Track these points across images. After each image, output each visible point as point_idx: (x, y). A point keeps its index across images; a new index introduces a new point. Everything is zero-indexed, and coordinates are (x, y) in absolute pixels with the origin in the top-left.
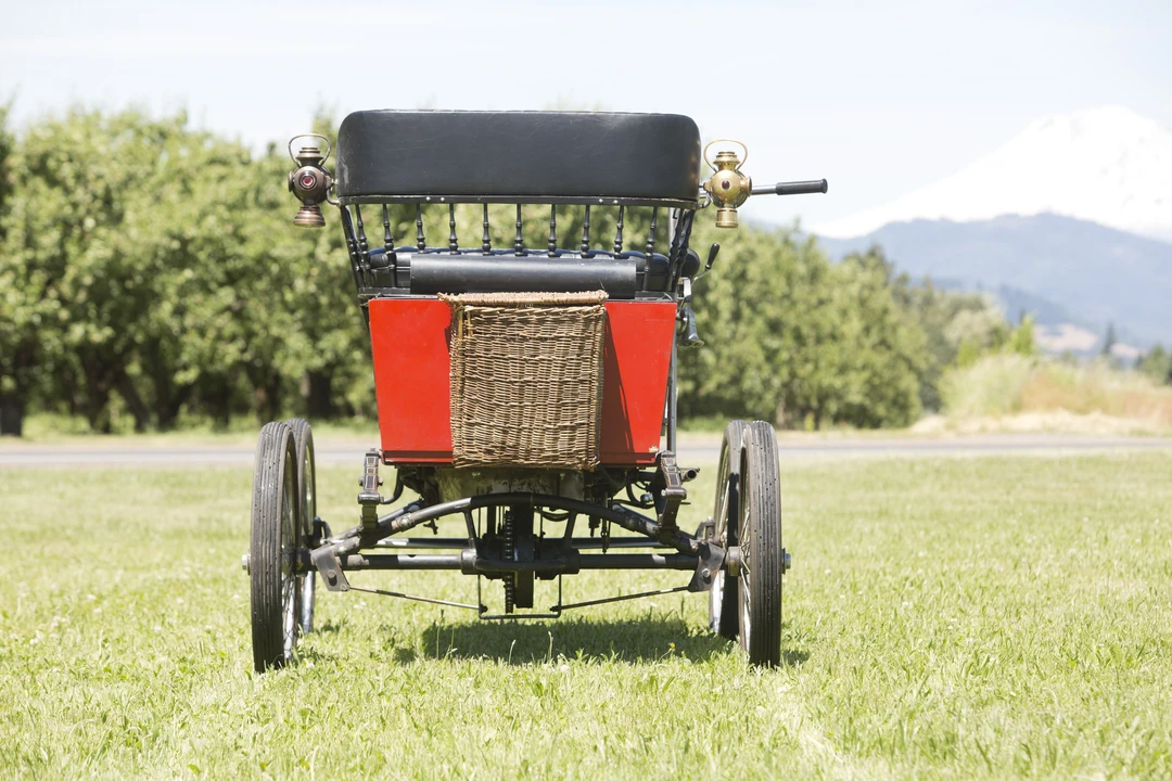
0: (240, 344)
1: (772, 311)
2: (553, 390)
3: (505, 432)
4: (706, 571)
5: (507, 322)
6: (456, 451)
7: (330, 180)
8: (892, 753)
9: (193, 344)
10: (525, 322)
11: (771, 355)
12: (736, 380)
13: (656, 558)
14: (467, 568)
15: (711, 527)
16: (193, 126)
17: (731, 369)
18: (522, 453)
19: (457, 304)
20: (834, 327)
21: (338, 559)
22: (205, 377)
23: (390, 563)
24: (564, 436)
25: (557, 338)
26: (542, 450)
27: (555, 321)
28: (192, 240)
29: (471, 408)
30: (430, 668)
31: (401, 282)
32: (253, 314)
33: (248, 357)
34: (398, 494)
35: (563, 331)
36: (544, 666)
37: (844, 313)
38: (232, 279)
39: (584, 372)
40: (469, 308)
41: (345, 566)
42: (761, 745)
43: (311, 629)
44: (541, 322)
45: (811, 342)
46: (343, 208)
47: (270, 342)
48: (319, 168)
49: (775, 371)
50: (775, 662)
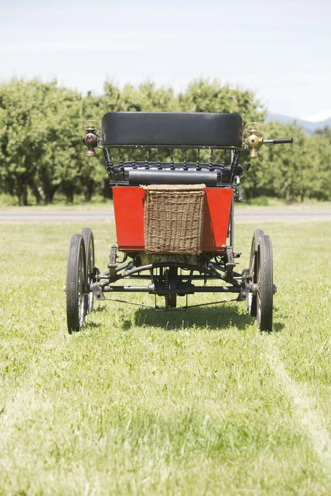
0: (77, 169)
1: (284, 156)
2: (184, 224)
3: (165, 240)
4: (244, 293)
5: (166, 198)
6: (146, 247)
7: (98, 139)
8: (310, 380)
9: (59, 170)
10: (173, 197)
11: (284, 174)
12: (271, 182)
13: (224, 288)
14: (150, 291)
15: (248, 271)
16: (58, 85)
17: (269, 177)
18: (171, 248)
19: (146, 190)
20: (309, 163)
21: (100, 288)
22: (63, 182)
23: (120, 289)
24: (188, 242)
25: (185, 204)
26: (179, 247)
27: (185, 197)
28: (57, 130)
29: (152, 231)
30: (136, 331)
31: (126, 179)
32: (82, 157)
33: (80, 174)
34: (125, 259)
35: (188, 201)
36: (180, 331)
37: (313, 157)
38: (74, 144)
39: (196, 216)
40: (151, 192)
41: (103, 290)
42: (260, 374)
43: (92, 309)
44: (179, 197)
45: (299, 168)
46: (104, 150)
47: (89, 168)
48: (94, 134)
49: (286, 180)
50: (270, 330)
